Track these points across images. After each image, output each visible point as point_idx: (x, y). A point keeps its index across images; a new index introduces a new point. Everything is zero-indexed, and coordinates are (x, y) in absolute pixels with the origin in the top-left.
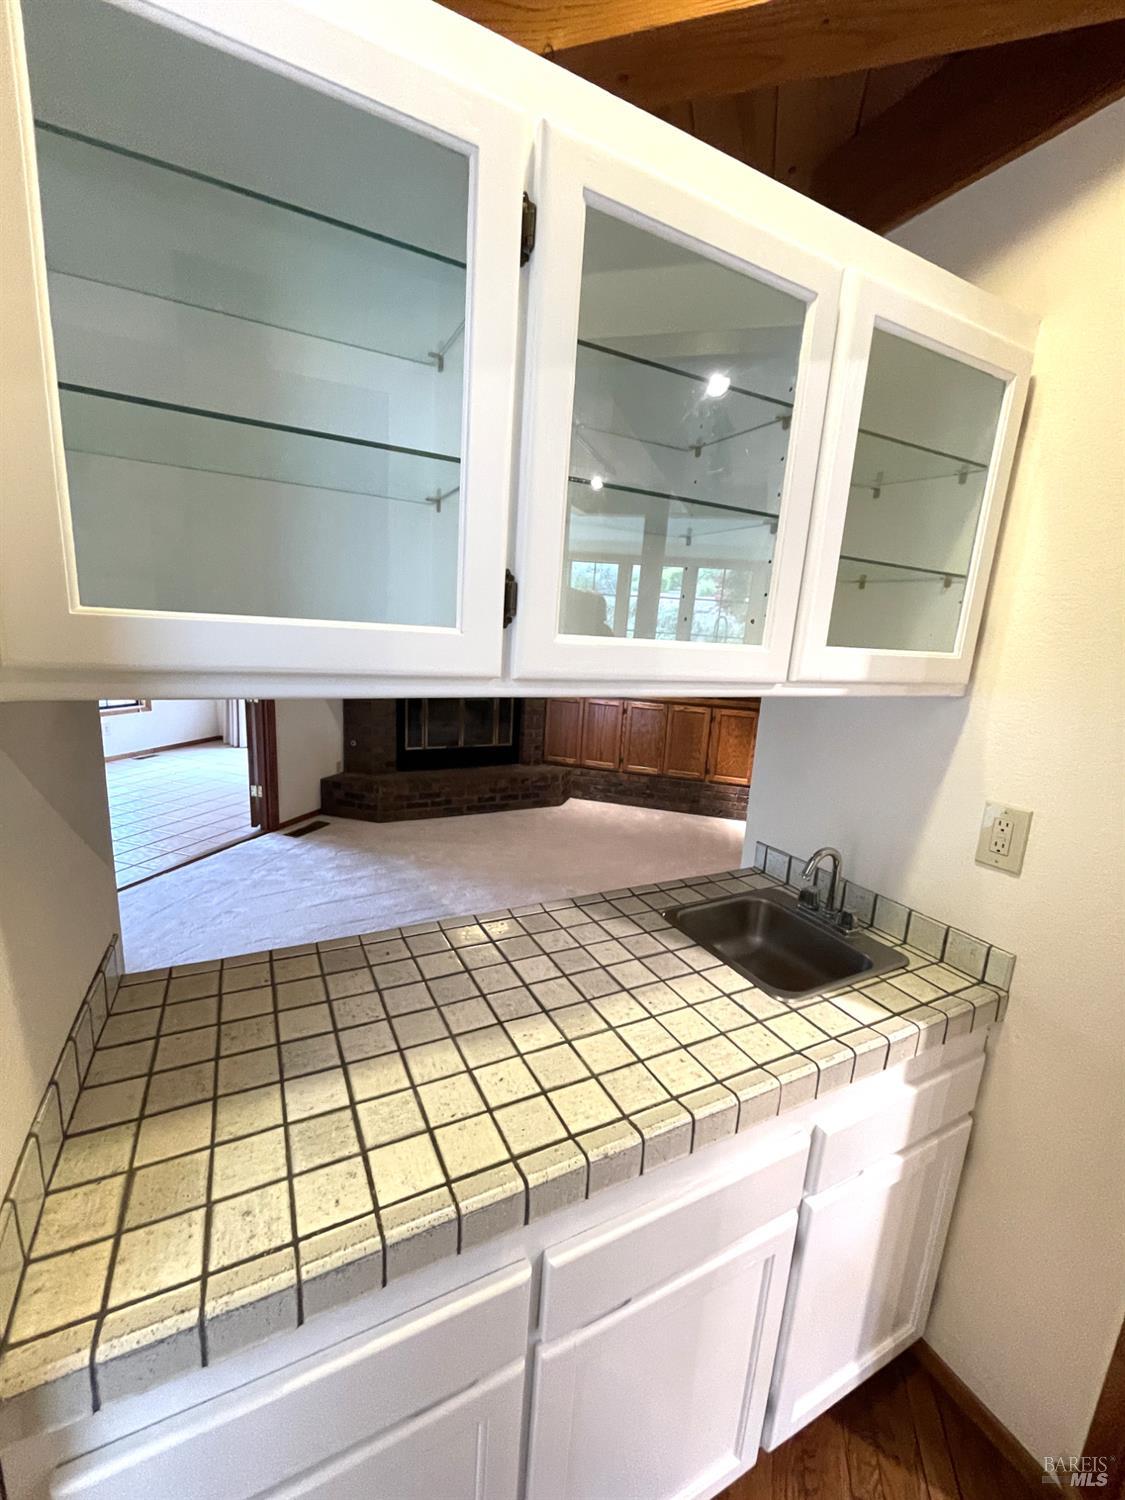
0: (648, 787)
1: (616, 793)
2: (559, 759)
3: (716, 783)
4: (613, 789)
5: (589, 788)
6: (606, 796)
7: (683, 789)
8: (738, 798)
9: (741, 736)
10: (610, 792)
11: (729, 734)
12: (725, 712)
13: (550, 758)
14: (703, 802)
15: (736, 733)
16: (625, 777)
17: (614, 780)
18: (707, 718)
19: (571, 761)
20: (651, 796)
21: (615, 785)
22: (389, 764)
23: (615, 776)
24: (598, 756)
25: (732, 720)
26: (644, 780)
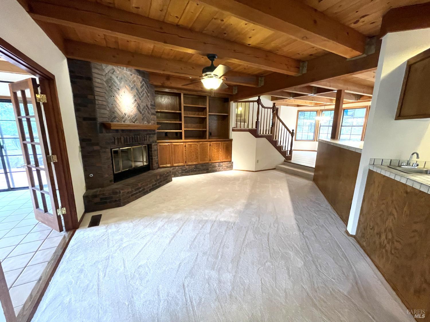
0: (195, 169)
1: (185, 172)
2: (165, 165)
3: (212, 163)
4: (184, 172)
5: (176, 173)
6: (183, 174)
7: (204, 167)
8: (218, 166)
9: (217, 149)
10: (183, 173)
11: (214, 149)
12: (213, 142)
13: (161, 166)
14: (210, 169)
15: (216, 148)
16: (187, 167)
17: (184, 169)
18: (209, 145)
19: (169, 165)
20: (196, 171)
21: (185, 170)
22: (111, 181)
23: (184, 167)
24: (178, 162)
25: (215, 144)
26: (193, 166)
